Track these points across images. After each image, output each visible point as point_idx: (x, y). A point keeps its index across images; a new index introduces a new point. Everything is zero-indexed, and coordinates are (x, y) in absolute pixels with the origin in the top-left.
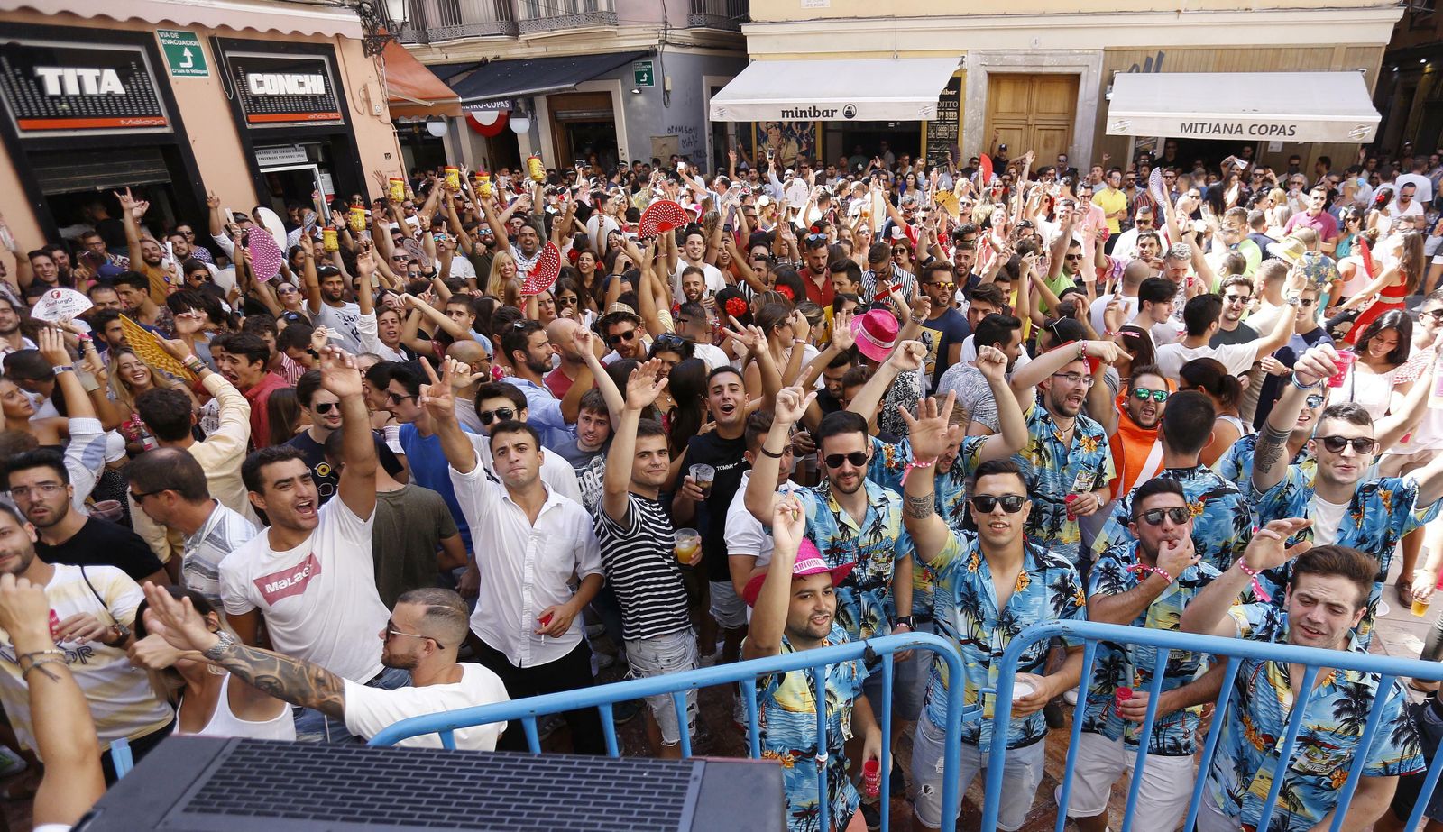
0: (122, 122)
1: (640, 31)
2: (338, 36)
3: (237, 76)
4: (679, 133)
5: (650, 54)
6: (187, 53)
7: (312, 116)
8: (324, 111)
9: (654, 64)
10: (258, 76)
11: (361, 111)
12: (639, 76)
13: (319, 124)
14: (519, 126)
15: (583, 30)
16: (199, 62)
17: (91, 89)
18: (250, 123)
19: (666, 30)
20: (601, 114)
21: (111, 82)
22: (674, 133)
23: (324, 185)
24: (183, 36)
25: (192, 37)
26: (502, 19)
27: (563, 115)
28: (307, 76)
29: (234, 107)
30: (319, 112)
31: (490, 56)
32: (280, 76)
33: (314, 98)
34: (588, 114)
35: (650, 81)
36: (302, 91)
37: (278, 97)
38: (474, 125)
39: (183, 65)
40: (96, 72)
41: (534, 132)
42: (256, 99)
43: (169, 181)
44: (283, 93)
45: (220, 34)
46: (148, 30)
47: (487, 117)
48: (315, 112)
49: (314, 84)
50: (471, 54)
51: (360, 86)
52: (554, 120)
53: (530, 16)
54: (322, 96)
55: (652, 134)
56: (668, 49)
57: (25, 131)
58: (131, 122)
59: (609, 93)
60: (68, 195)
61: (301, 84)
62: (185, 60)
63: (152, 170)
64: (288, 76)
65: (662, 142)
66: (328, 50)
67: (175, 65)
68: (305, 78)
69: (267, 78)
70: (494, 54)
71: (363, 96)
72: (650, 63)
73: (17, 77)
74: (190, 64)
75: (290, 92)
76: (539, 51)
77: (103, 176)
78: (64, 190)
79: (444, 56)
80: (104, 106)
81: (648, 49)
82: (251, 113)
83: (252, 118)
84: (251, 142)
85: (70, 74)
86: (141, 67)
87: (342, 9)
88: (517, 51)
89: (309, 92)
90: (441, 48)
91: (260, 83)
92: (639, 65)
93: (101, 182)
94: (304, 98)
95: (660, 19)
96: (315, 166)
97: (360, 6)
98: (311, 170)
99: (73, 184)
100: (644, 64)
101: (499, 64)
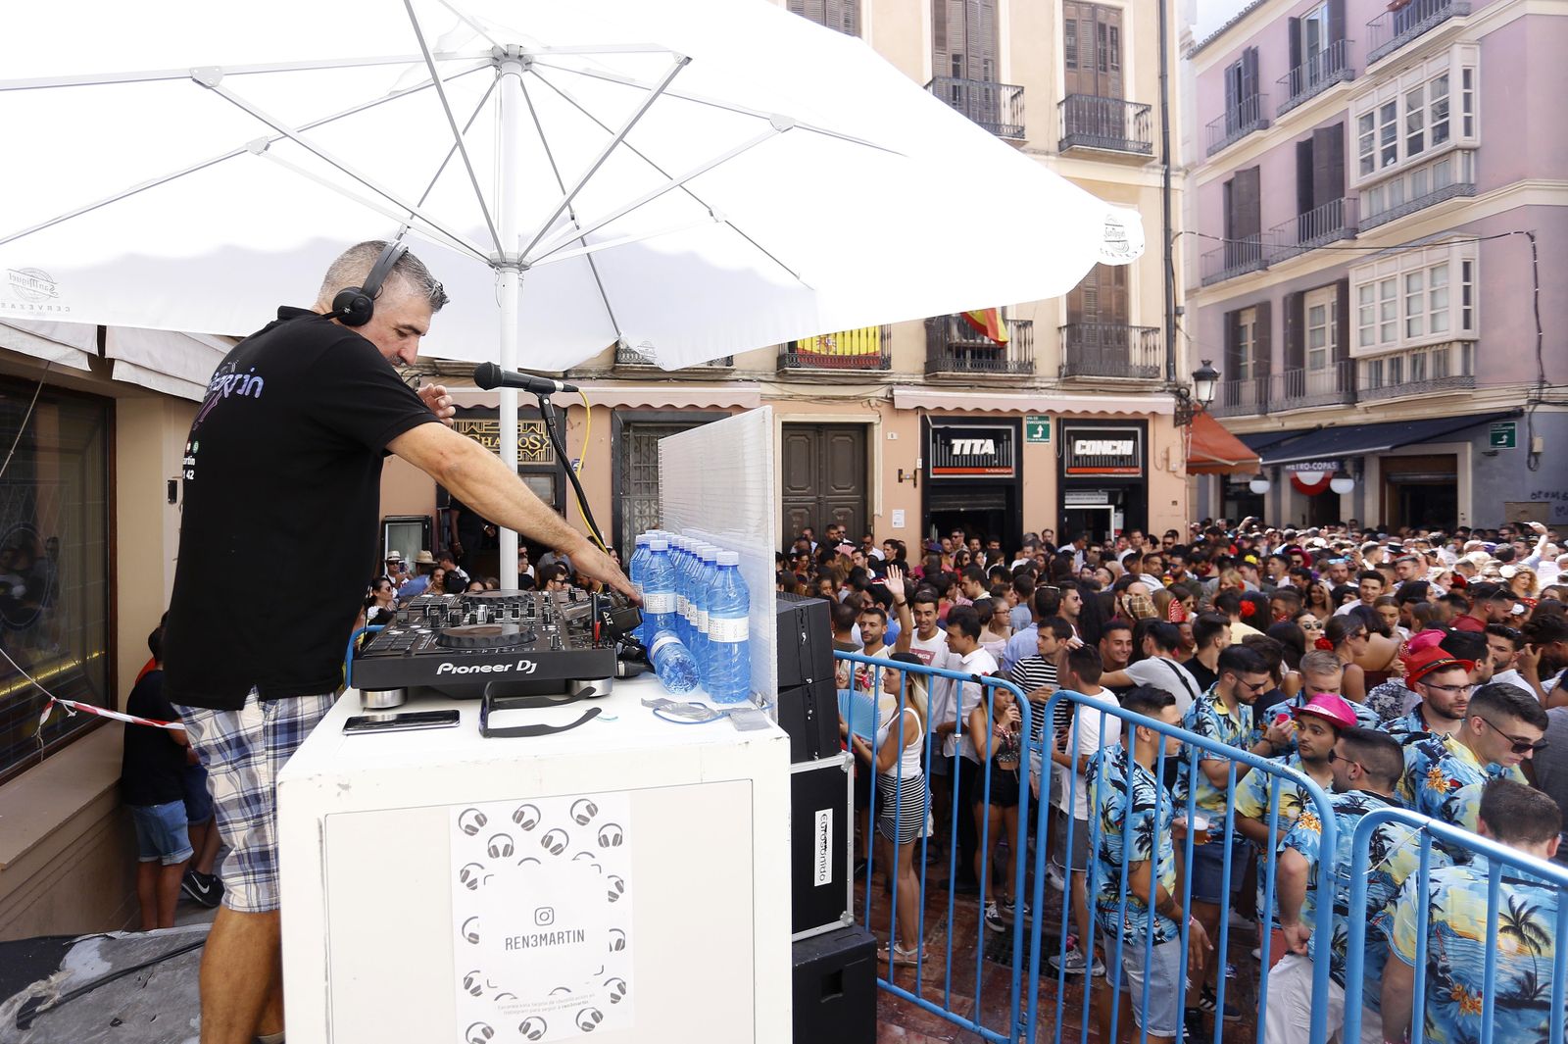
0: (987, 470)
1: (1504, 392)
2: (1154, 413)
3: (1069, 442)
4: (1554, 500)
5: (1517, 413)
6: (1040, 429)
7: (1116, 470)
8: (1127, 467)
9: (1519, 427)
10: (1083, 442)
11: (1159, 467)
12: (1496, 439)
13: (1120, 476)
14: (1342, 486)
15: (1428, 395)
16: (1046, 435)
17: (976, 451)
18: (1068, 473)
19: (1541, 388)
20: (1445, 476)
21: (989, 447)
22: (1543, 499)
23: (1116, 521)
24: (1041, 418)
25: (1047, 418)
26: (1341, 390)
27: (1397, 477)
28: (1120, 442)
29: (1060, 462)
30: (1124, 467)
31: (1325, 422)
32: (1099, 442)
33: (1122, 458)
34: (1427, 477)
35: (1511, 443)
36: (1114, 453)
37: (1094, 456)
38: (1297, 485)
39: (1035, 436)
40: (982, 441)
41: (1359, 493)
42: (1077, 457)
43: (1004, 508)
44: (1098, 453)
45: (1065, 416)
46: (1020, 416)
47: (1311, 477)
48: (1121, 467)
49: (1125, 448)
50: (1306, 422)
51: (1164, 448)
52: (1385, 478)
53: (1371, 386)
54: (1128, 456)
55: (1508, 499)
56: (1541, 408)
57: (934, 474)
58: (992, 470)
59: (1454, 456)
60: (945, 512)
61: (1114, 448)
62: (1037, 433)
63: (996, 501)
64: (1105, 442)
65: (1520, 508)
66: (1143, 423)
67: (1030, 436)
68: (1118, 443)
69: (1089, 443)
70: (1330, 421)
71: (1164, 455)
72: (1513, 424)
73: (941, 444)
74: (1040, 435)
75: (1104, 453)
76: (1378, 417)
77: (966, 502)
78: (943, 509)
79: (1280, 424)
80: (984, 461)
81: (1511, 409)
82: (1071, 467)
83: (1070, 470)
84: (1065, 486)
85: (968, 443)
86: (1009, 439)
87: (1162, 394)
88: (1354, 418)
89: (1119, 453)
90: (1279, 417)
91: (1084, 447)
92: (1498, 427)
93: (963, 507)
94: (1114, 457)
95: (1535, 377)
96: (1112, 507)
97: (1179, 391)
98: (1109, 510)
99: (949, 506)
100: (1505, 425)
101: (1333, 429)
